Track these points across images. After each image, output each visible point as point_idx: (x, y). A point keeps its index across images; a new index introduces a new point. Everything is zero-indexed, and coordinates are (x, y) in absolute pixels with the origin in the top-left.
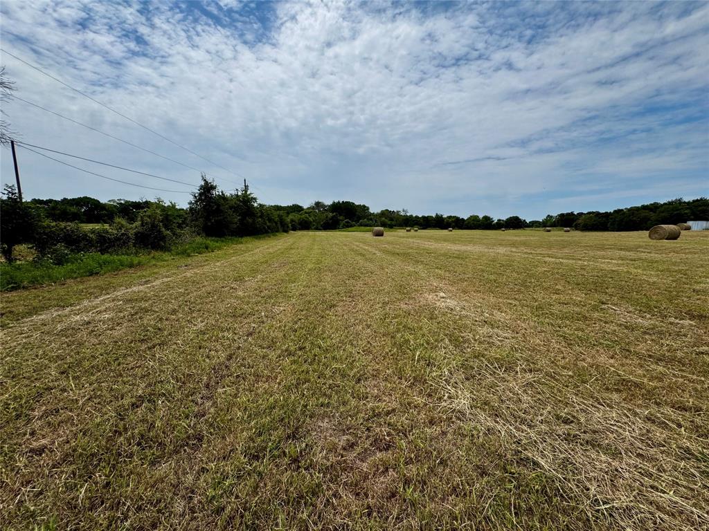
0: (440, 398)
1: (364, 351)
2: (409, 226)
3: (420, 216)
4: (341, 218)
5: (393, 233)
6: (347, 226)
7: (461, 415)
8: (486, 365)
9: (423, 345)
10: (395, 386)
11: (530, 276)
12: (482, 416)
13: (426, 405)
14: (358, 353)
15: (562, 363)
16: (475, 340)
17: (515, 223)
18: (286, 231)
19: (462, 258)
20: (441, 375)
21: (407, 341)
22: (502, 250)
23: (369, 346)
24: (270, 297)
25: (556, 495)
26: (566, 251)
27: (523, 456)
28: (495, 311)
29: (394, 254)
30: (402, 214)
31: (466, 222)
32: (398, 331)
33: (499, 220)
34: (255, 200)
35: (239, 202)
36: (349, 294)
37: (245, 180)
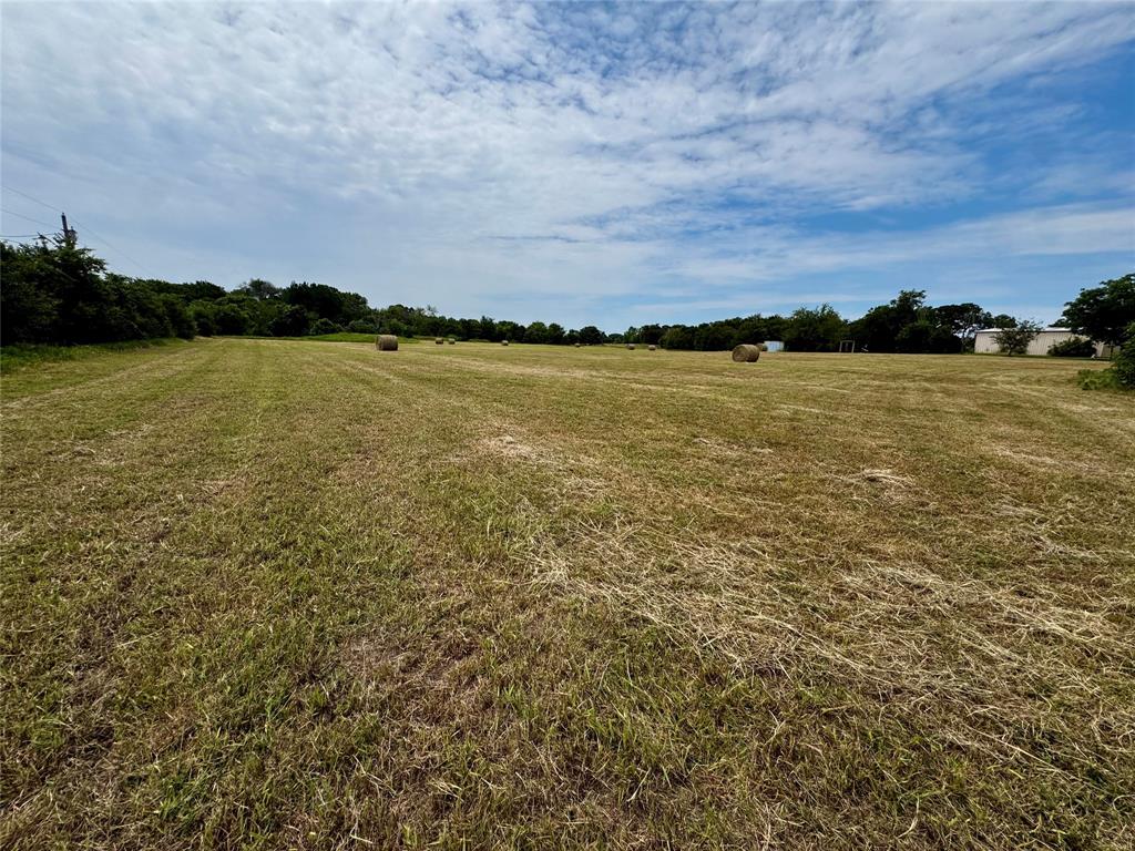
0: (529, 575)
1: (404, 533)
2: (440, 336)
3: (457, 319)
4: (311, 315)
5: (415, 346)
6: (325, 331)
7: (558, 588)
8: (580, 524)
9: (494, 510)
10: (463, 572)
11: (618, 408)
12: (583, 585)
13: (511, 587)
14: (395, 536)
15: (661, 508)
16: (563, 495)
17: (591, 337)
18: (189, 337)
19: (529, 386)
20: (526, 546)
21: (469, 509)
22: (580, 374)
23: (410, 523)
24: (187, 465)
25: (668, 646)
26: (653, 374)
27: (632, 616)
28: (582, 456)
29: (421, 380)
30: (427, 313)
31: (528, 332)
32: (454, 496)
33: (572, 331)
34: (100, 264)
35: (51, 267)
36: (357, 449)
37: (64, 218)
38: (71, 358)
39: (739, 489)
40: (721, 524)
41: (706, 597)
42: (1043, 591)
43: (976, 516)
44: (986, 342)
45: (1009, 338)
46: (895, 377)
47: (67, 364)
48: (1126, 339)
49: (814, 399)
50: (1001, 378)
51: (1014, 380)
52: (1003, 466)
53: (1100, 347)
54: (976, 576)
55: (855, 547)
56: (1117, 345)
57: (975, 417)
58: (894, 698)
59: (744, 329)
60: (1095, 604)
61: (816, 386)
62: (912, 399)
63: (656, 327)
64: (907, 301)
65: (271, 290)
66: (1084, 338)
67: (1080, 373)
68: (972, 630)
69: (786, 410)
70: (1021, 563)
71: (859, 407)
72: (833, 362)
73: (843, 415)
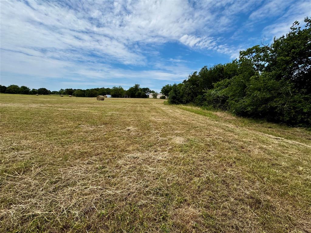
15: (58, 156)
25: (44, 224)
28: (22, 141)
39: (91, 140)
40: (83, 155)
41: (69, 189)
42: (159, 150)
43: (148, 135)
44: (151, 96)
45: (154, 95)
46: (136, 103)
49: (118, 110)
50: (153, 103)
52: (153, 122)
56: (168, 96)
59: (100, 91)
61: (118, 106)
62: (138, 108)
63: (71, 89)
64: (137, 86)
67: (164, 102)
69: (110, 113)
71: (128, 111)
72: (123, 100)
73: (124, 113)
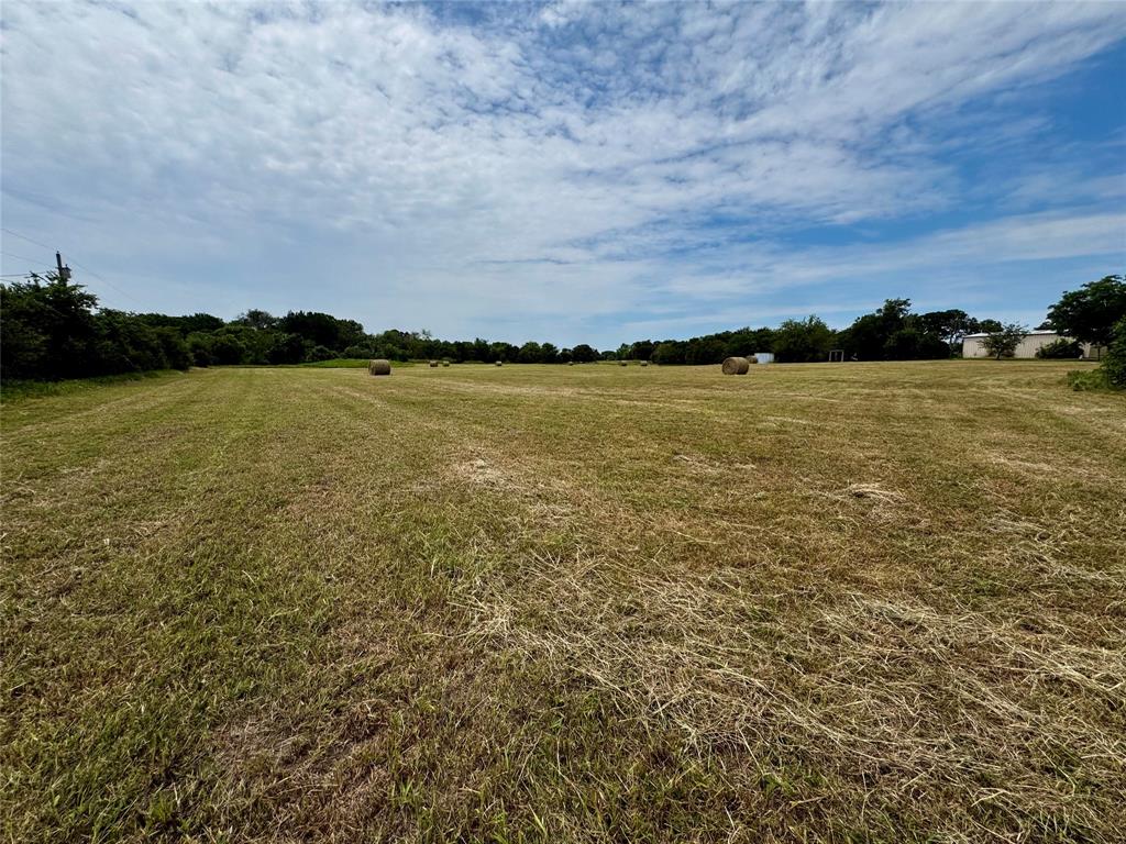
0: (467, 624)
1: (338, 576)
2: (435, 358)
3: (452, 342)
4: (308, 342)
5: (408, 370)
6: (320, 358)
7: (497, 642)
8: (536, 558)
9: (444, 545)
10: (392, 622)
11: (600, 426)
12: (525, 634)
13: (443, 640)
14: (328, 581)
15: (629, 536)
16: (524, 525)
17: (584, 355)
18: (183, 368)
19: (513, 406)
20: (469, 588)
21: (420, 544)
22: (567, 392)
23: (349, 564)
24: (129, 504)
25: (612, 715)
26: (642, 390)
27: (575, 675)
28: (553, 479)
29: (406, 404)
30: (422, 337)
31: (521, 353)
32: (405, 530)
33: (565, 350)
34: (92, 300)
35: (42, 304)
36: (317, 479)
37: (58, 256)
38: (57, 393)
39: (717, 511)
40: (692, 552)
41: (665, 646)
42: (1053, 625)
43: (972, 533)
44: (973, 347)
45: (996, 342)
46: (885, 385)
47: (51, 399)
48: (1113, 339)
49: (803, 410)
50: (990, 382)
51: (1004, 383)
52: (999, 475)
53: (1087, 348)
54: (975, 607)
55: (838, 575)
56: (1104, 345)
57: (967, 423)
58: (882, 779)
59: (734, 342)
60: (1113, 638)
61: (804, 397)
62: (902, 407)
63: (648, 343)
64: (893, 309)
65: (267, 319)
66: (1071, 340)
67: (1069, 374)
68: (974, 679)
69: (772, 422)
70: (1024, 589)
71: (848, 417)
72: (822, 371)
73: (831, 425)
